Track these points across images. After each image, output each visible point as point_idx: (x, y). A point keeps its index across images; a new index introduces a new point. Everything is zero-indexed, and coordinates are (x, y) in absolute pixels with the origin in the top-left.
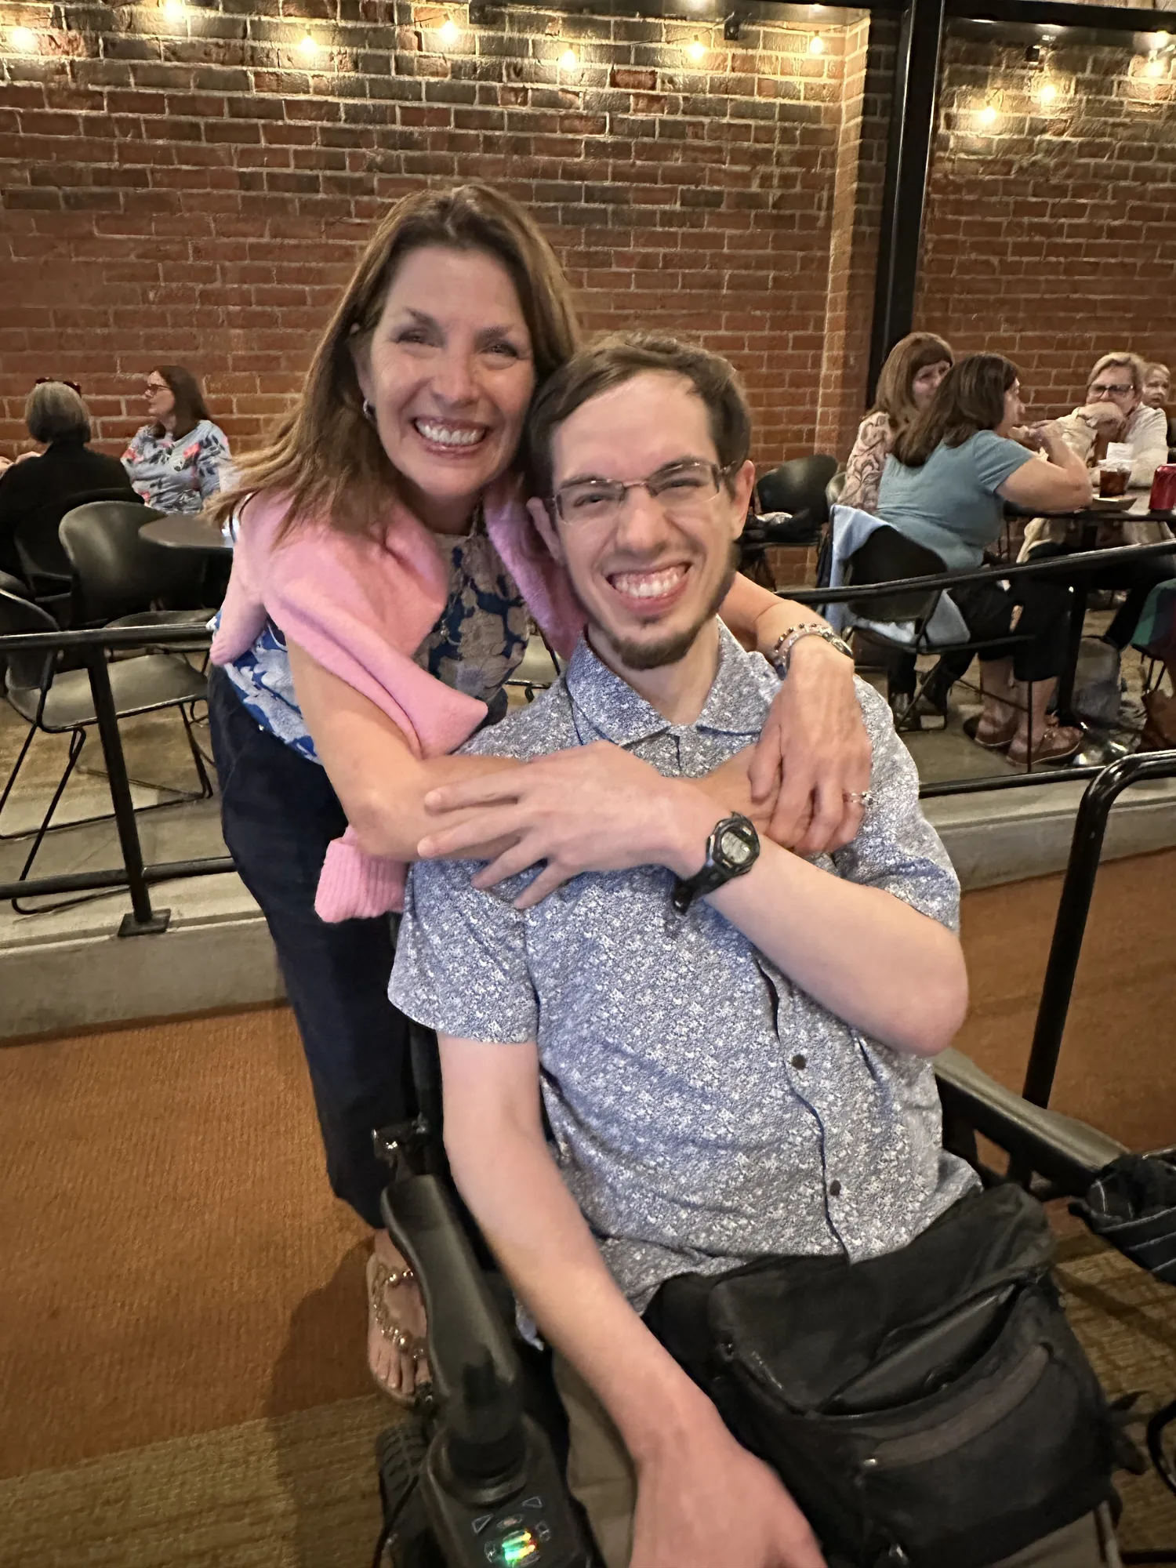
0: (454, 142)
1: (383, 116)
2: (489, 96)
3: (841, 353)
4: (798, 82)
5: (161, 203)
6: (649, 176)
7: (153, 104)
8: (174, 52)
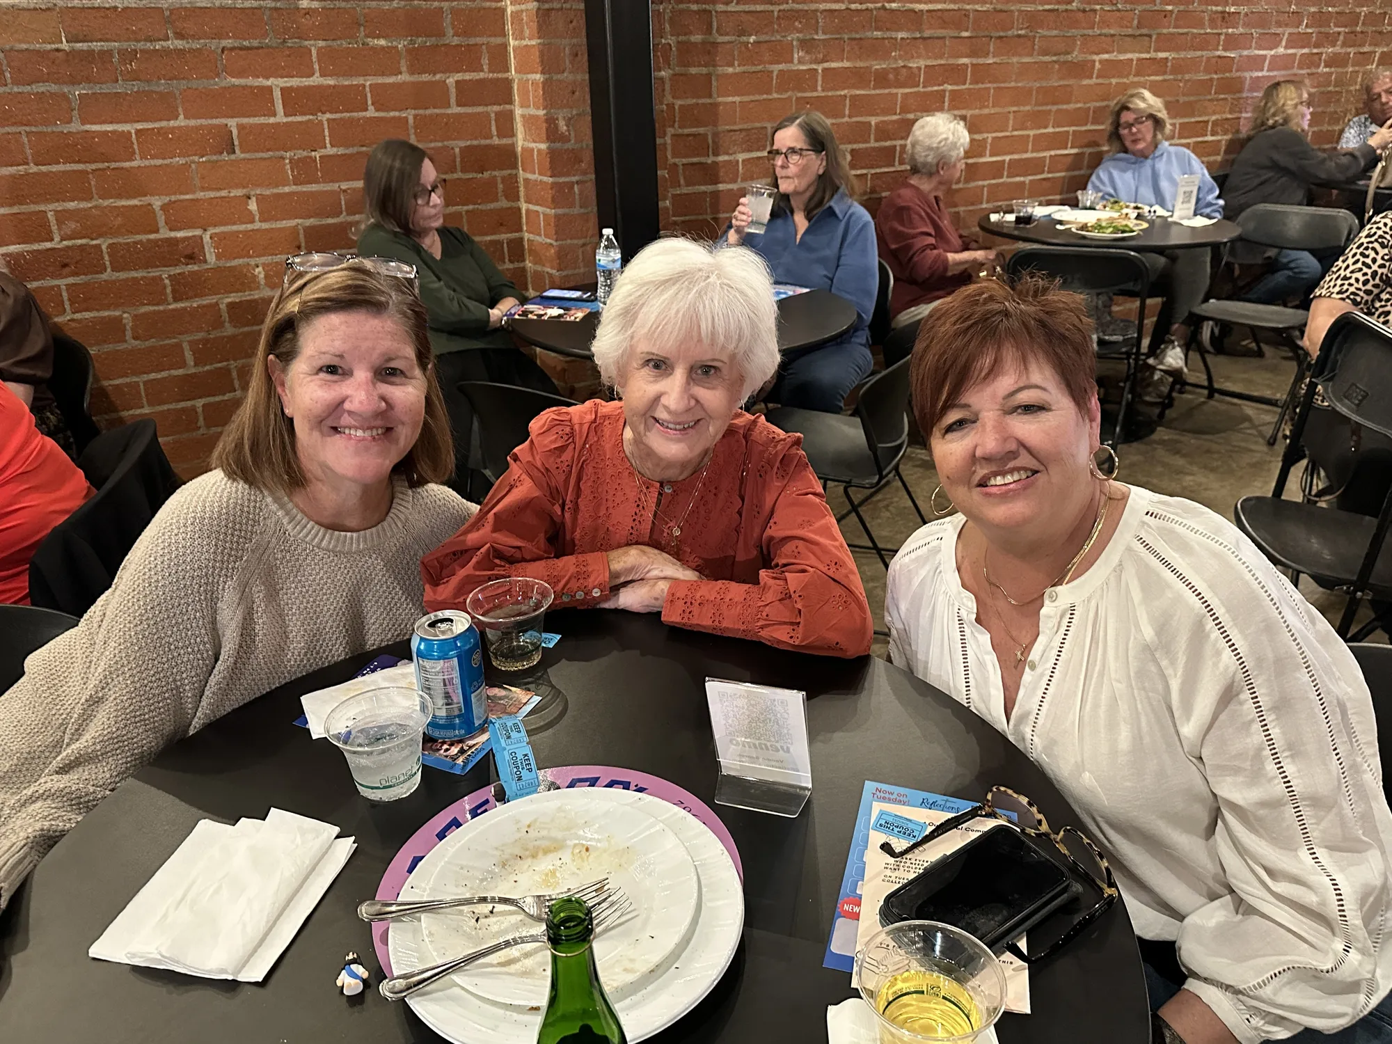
3: (541, 113)
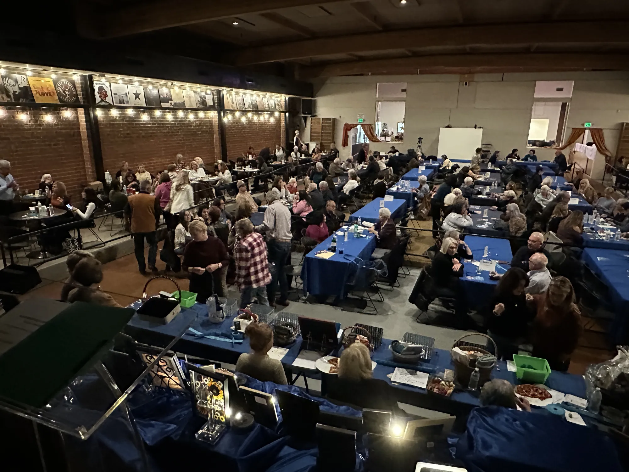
0: (181, 126)
1: (175, 124)
2: (184, 121)
4: (210, 117)
5: (156, 136)
6: (198, 129)
7: (155, 124)
8: (157, 118)
